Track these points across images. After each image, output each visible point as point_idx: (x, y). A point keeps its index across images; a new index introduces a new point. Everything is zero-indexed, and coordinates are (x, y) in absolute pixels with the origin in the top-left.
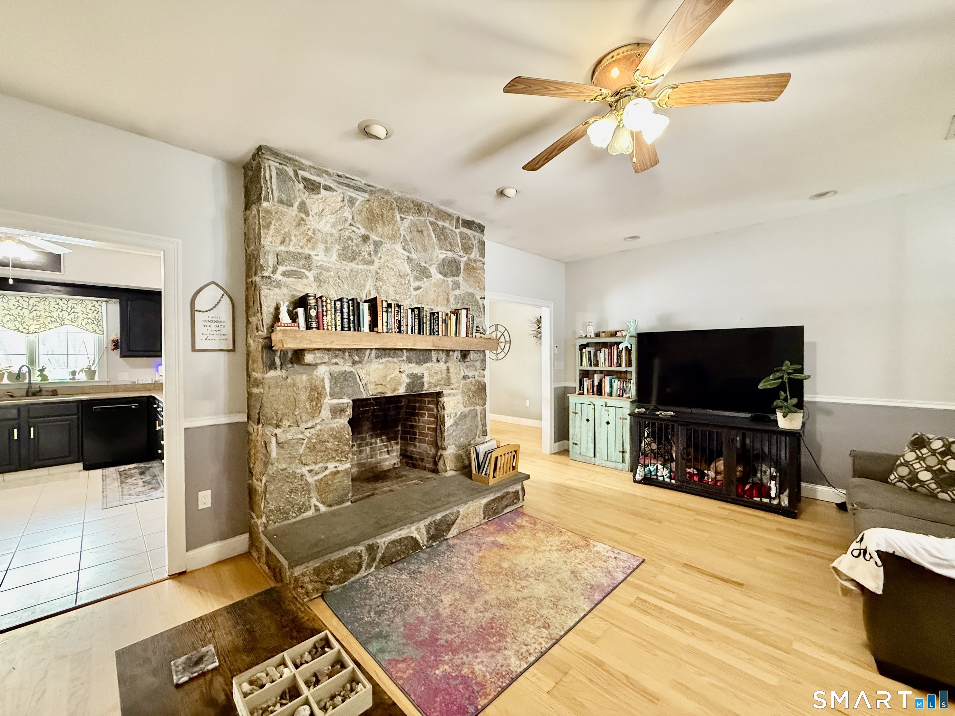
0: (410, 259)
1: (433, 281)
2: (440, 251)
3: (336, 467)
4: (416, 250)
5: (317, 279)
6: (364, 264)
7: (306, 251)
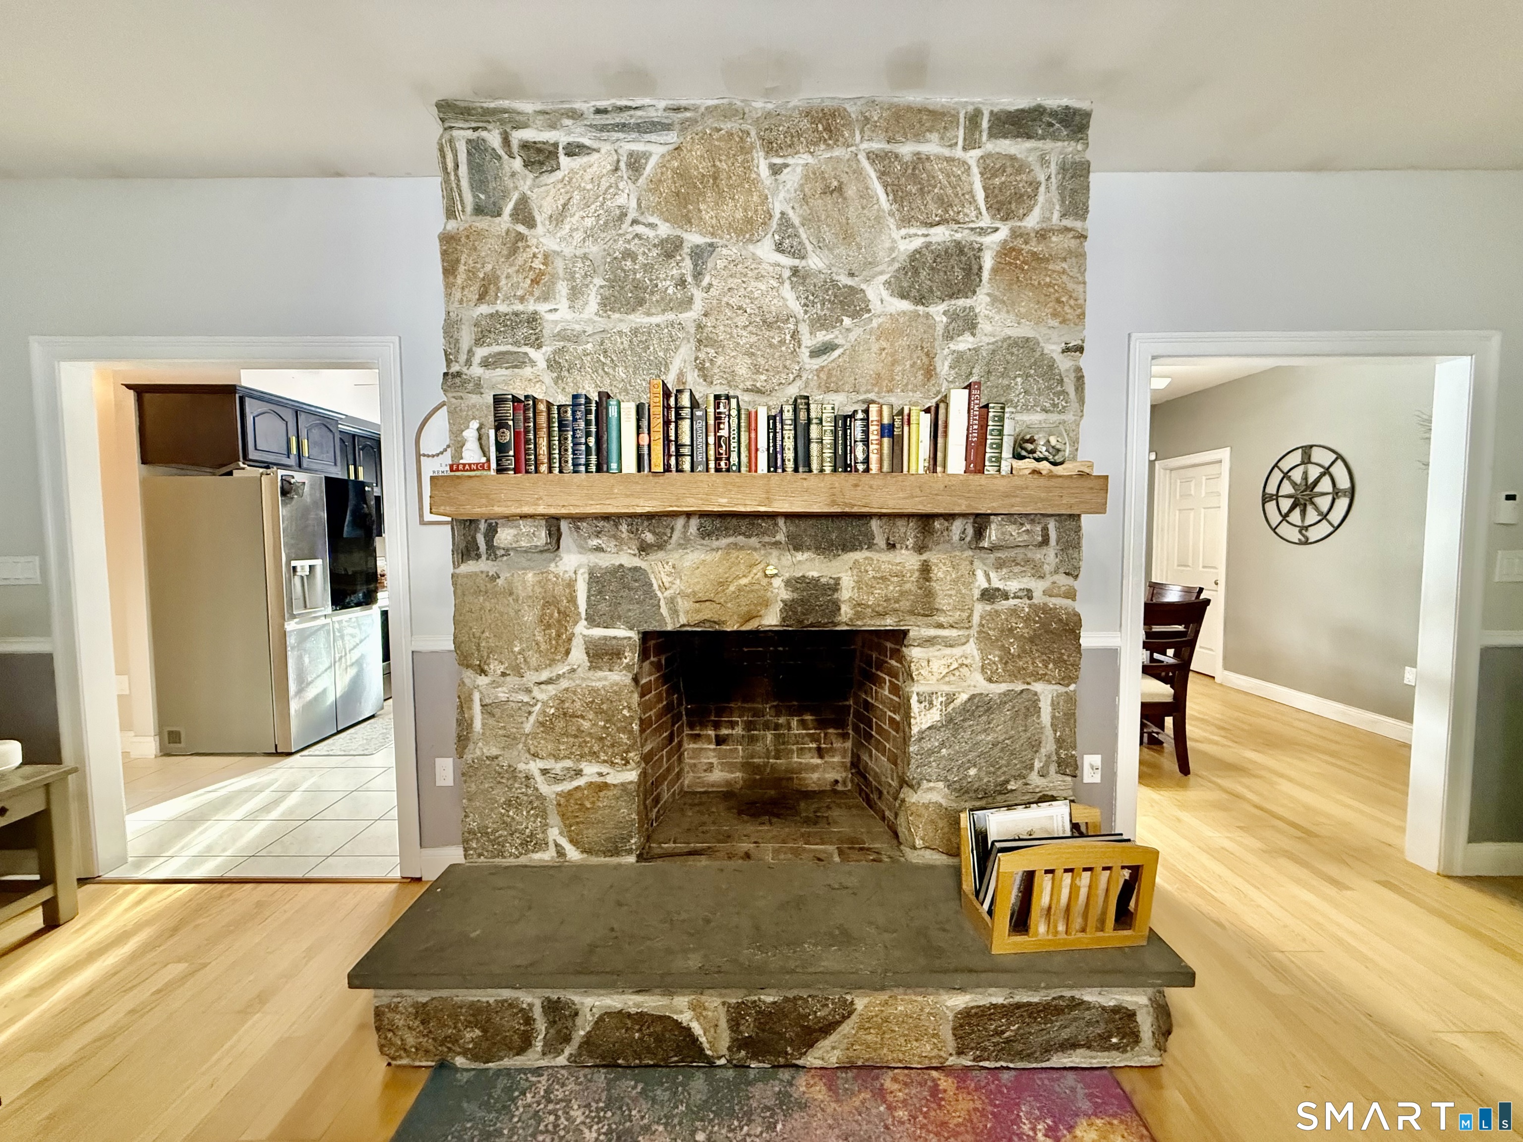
0: (801, 273)
1: (875, 323)
2: (903, 232)
3: (601, 774)
4: (821, 245)
5: (553, 364)
6: (664, 311)
7: (531, 306)
